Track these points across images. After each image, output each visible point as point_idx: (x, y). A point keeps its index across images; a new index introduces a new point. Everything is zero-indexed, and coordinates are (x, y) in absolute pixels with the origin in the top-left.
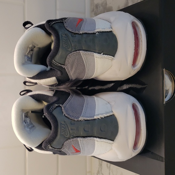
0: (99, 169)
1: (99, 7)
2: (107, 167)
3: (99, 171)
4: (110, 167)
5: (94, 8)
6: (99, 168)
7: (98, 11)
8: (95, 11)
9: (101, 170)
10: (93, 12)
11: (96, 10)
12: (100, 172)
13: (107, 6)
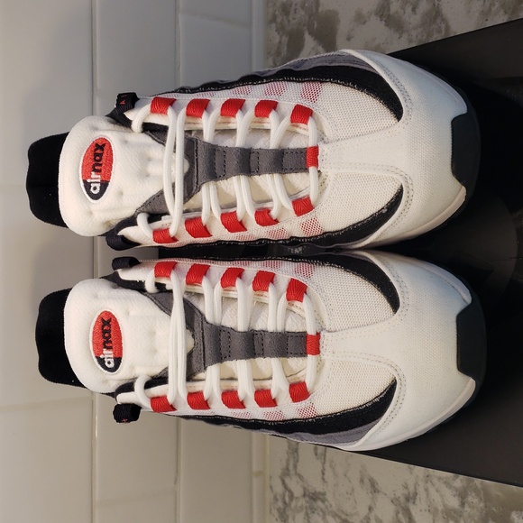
0: (288, 464)
1: (292, 12)
2: (316, 455)
3: (287, 469)
4: (325, 455)
5: (277, 13)
6: (288, 461)
7: (289, 21)
8: (279, 20)
9: (295, 467)
10: (274, 25)
11: (283, 20)
12: (292, 472)
13: (320, 9)
